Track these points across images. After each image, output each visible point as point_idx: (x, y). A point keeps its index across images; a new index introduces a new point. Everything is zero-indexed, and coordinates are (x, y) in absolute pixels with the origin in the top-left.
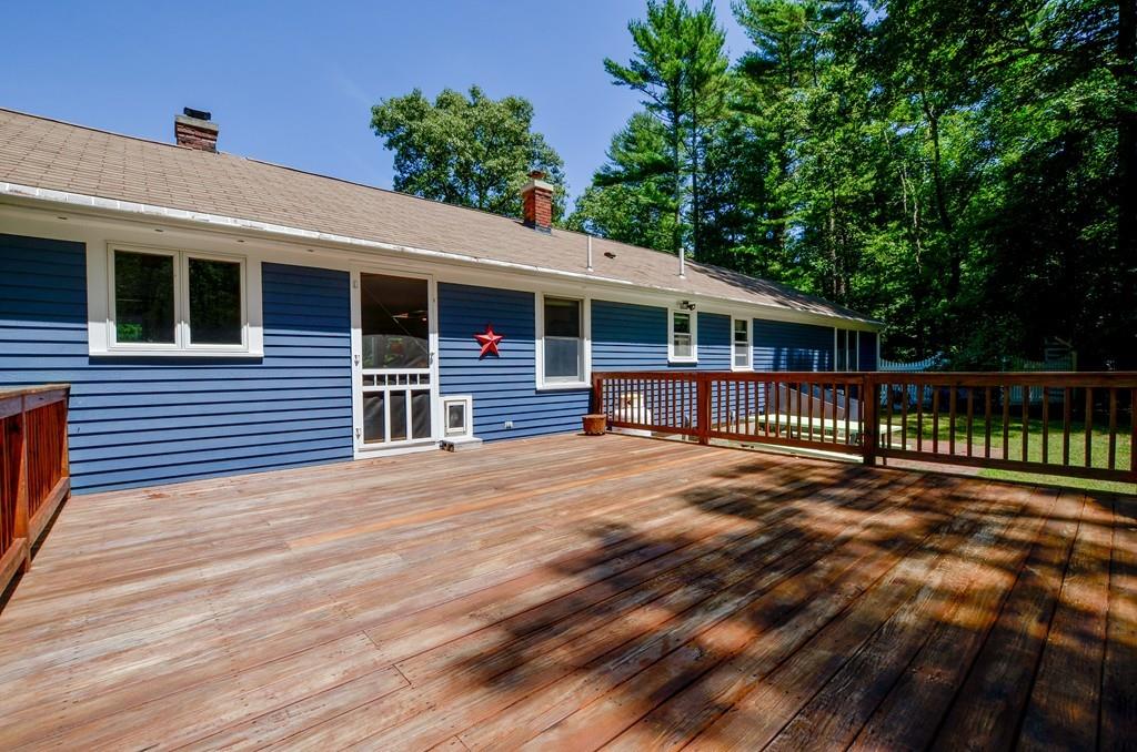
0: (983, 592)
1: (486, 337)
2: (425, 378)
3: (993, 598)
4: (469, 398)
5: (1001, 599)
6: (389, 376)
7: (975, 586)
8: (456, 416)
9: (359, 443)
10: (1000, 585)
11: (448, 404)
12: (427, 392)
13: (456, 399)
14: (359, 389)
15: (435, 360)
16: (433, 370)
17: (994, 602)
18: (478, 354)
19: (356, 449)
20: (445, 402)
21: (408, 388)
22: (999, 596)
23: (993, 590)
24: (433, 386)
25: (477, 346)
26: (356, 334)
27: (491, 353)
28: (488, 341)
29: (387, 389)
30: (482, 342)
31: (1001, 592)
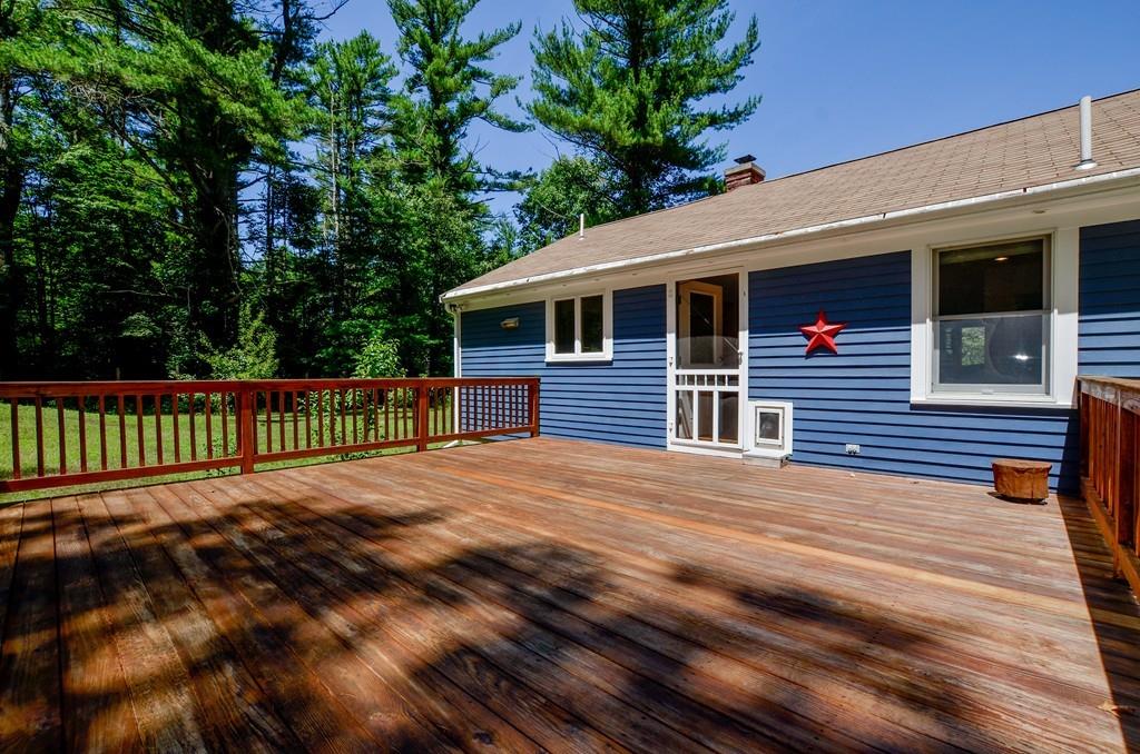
0: (93, 649)
1: (813, 329)
2: (734, 380)
3: (76, 650)
4: (789, 406)
5: (67, 654)
6: (698, 376)
7: (107, 650)
8: (769, 425)
9: (671, 436)
10: (80, 670)
11: (759, 410)
12: (735, 395)
13: (770, 406)
14: (672, 388)
15: (745, 359)
16: (742, 372)
17: (72, 646)
18: (803, 351)
19: (668, 441)
20: (756, 407)
21: (716, 389)
22: (72, 656)
23: (83, 659)
24: (742, 388)
25: (803, 340)
26: (671, 338)
27: (820, 348)
28: (815, 333)
29: (696, 389)
30: (808, 336)
31: (72, 663)
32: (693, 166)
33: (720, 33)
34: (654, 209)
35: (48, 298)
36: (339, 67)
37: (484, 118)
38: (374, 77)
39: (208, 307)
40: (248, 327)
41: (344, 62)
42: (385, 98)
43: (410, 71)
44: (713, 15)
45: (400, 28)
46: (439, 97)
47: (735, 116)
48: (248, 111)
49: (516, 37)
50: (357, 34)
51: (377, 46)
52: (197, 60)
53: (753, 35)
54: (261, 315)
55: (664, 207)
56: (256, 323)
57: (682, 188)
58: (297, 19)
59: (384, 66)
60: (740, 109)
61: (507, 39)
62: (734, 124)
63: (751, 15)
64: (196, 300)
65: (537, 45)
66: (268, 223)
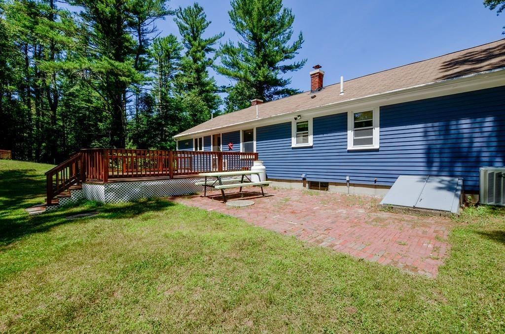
26: (212, 146)
32: (281, 85)
33: (289, 38)
34: (269, 101)
35: (66, 135)
36: (162, 47)
37: (212, 67)
38: (175, 50)
39: (116, 138)
40: (128, 145)
41: (163, 45)
42: (179, 58)
43: (186, 50)
44: (286, 32)
45: (182, 35)
46: (195, 60)
47: (298, 66)
48: (127, 79)
49: (223, 37)
50: (168, 35)
51: (176, 39)
52: (112, 65)
53: (301, 39)
54: (132, 141)
55: (271, 100)
56: (130, 144)
57: (278, 93)
58: (144, 41)
59: (179, 46)
60: (300, 63)
61: (220, 38)
62: (298, 69)
63: (300, 32)
64: (112, 136)
65: (222, 48)
66: (136, 109)
